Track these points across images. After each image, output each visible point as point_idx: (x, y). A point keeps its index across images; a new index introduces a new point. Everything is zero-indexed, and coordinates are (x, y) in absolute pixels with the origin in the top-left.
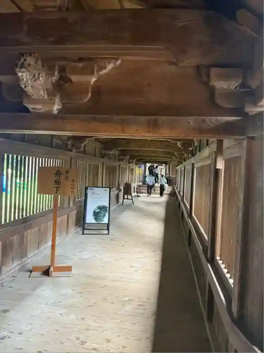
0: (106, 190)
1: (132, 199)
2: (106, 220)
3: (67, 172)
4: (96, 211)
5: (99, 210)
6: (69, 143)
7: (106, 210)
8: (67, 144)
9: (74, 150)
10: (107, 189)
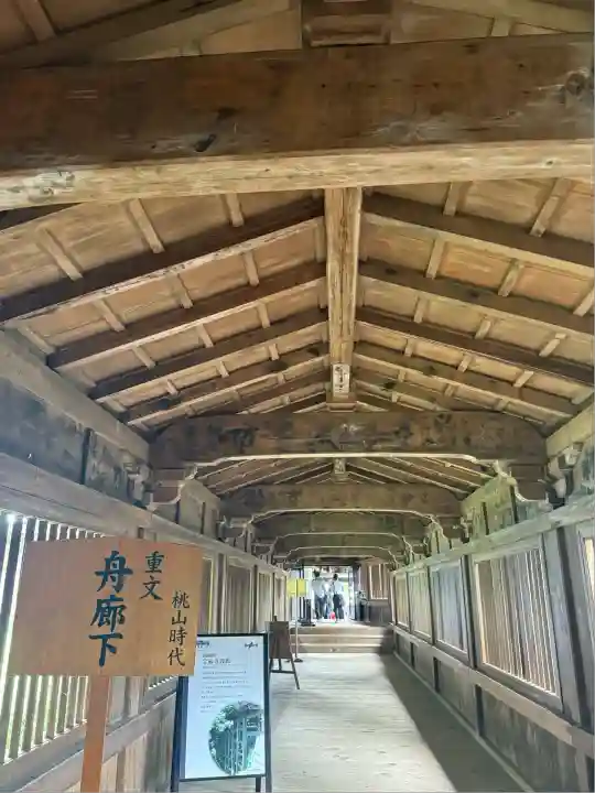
0: (251, 645)
1: (294, 672)
2: (255, 764)
3: (155, 562)
4: (221, 728)
5: (230, 723)
6: (139, 478)
7: (256, 720)
8: (131, 483)
9: (152, 506)
10: (254, 639)
